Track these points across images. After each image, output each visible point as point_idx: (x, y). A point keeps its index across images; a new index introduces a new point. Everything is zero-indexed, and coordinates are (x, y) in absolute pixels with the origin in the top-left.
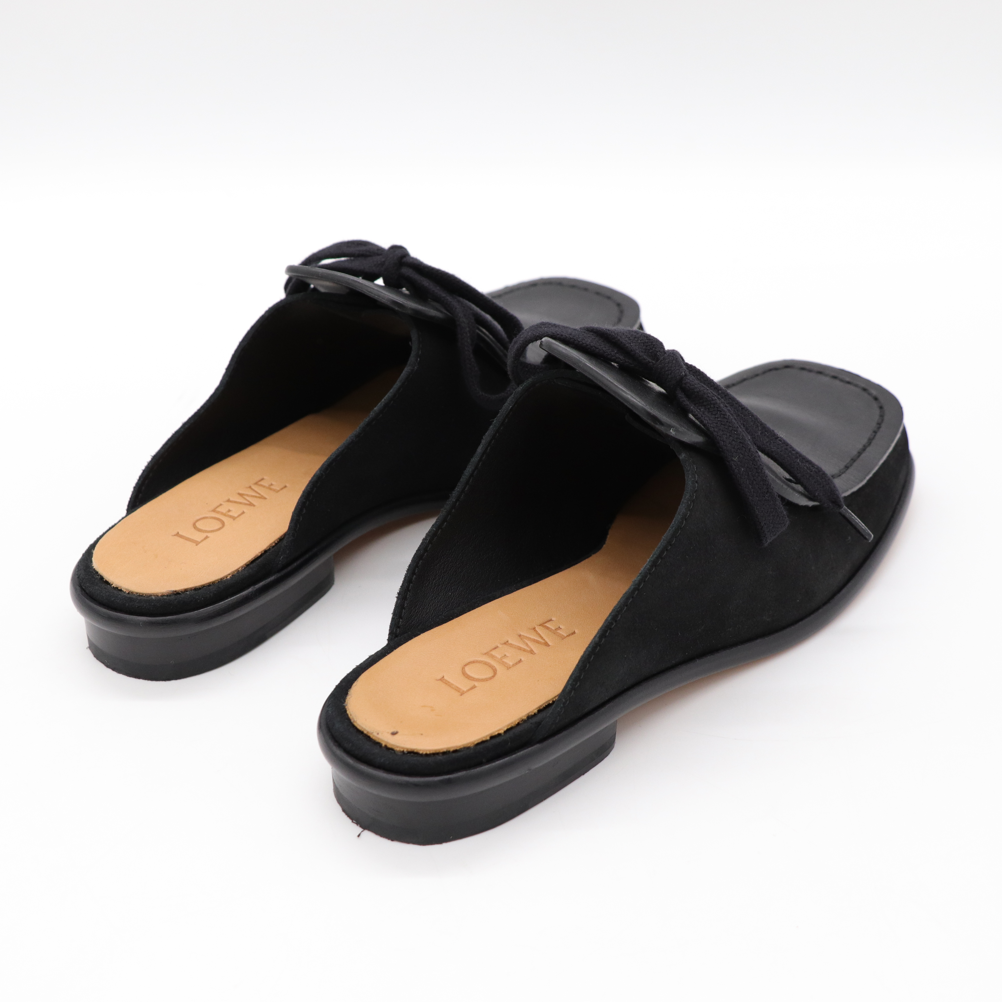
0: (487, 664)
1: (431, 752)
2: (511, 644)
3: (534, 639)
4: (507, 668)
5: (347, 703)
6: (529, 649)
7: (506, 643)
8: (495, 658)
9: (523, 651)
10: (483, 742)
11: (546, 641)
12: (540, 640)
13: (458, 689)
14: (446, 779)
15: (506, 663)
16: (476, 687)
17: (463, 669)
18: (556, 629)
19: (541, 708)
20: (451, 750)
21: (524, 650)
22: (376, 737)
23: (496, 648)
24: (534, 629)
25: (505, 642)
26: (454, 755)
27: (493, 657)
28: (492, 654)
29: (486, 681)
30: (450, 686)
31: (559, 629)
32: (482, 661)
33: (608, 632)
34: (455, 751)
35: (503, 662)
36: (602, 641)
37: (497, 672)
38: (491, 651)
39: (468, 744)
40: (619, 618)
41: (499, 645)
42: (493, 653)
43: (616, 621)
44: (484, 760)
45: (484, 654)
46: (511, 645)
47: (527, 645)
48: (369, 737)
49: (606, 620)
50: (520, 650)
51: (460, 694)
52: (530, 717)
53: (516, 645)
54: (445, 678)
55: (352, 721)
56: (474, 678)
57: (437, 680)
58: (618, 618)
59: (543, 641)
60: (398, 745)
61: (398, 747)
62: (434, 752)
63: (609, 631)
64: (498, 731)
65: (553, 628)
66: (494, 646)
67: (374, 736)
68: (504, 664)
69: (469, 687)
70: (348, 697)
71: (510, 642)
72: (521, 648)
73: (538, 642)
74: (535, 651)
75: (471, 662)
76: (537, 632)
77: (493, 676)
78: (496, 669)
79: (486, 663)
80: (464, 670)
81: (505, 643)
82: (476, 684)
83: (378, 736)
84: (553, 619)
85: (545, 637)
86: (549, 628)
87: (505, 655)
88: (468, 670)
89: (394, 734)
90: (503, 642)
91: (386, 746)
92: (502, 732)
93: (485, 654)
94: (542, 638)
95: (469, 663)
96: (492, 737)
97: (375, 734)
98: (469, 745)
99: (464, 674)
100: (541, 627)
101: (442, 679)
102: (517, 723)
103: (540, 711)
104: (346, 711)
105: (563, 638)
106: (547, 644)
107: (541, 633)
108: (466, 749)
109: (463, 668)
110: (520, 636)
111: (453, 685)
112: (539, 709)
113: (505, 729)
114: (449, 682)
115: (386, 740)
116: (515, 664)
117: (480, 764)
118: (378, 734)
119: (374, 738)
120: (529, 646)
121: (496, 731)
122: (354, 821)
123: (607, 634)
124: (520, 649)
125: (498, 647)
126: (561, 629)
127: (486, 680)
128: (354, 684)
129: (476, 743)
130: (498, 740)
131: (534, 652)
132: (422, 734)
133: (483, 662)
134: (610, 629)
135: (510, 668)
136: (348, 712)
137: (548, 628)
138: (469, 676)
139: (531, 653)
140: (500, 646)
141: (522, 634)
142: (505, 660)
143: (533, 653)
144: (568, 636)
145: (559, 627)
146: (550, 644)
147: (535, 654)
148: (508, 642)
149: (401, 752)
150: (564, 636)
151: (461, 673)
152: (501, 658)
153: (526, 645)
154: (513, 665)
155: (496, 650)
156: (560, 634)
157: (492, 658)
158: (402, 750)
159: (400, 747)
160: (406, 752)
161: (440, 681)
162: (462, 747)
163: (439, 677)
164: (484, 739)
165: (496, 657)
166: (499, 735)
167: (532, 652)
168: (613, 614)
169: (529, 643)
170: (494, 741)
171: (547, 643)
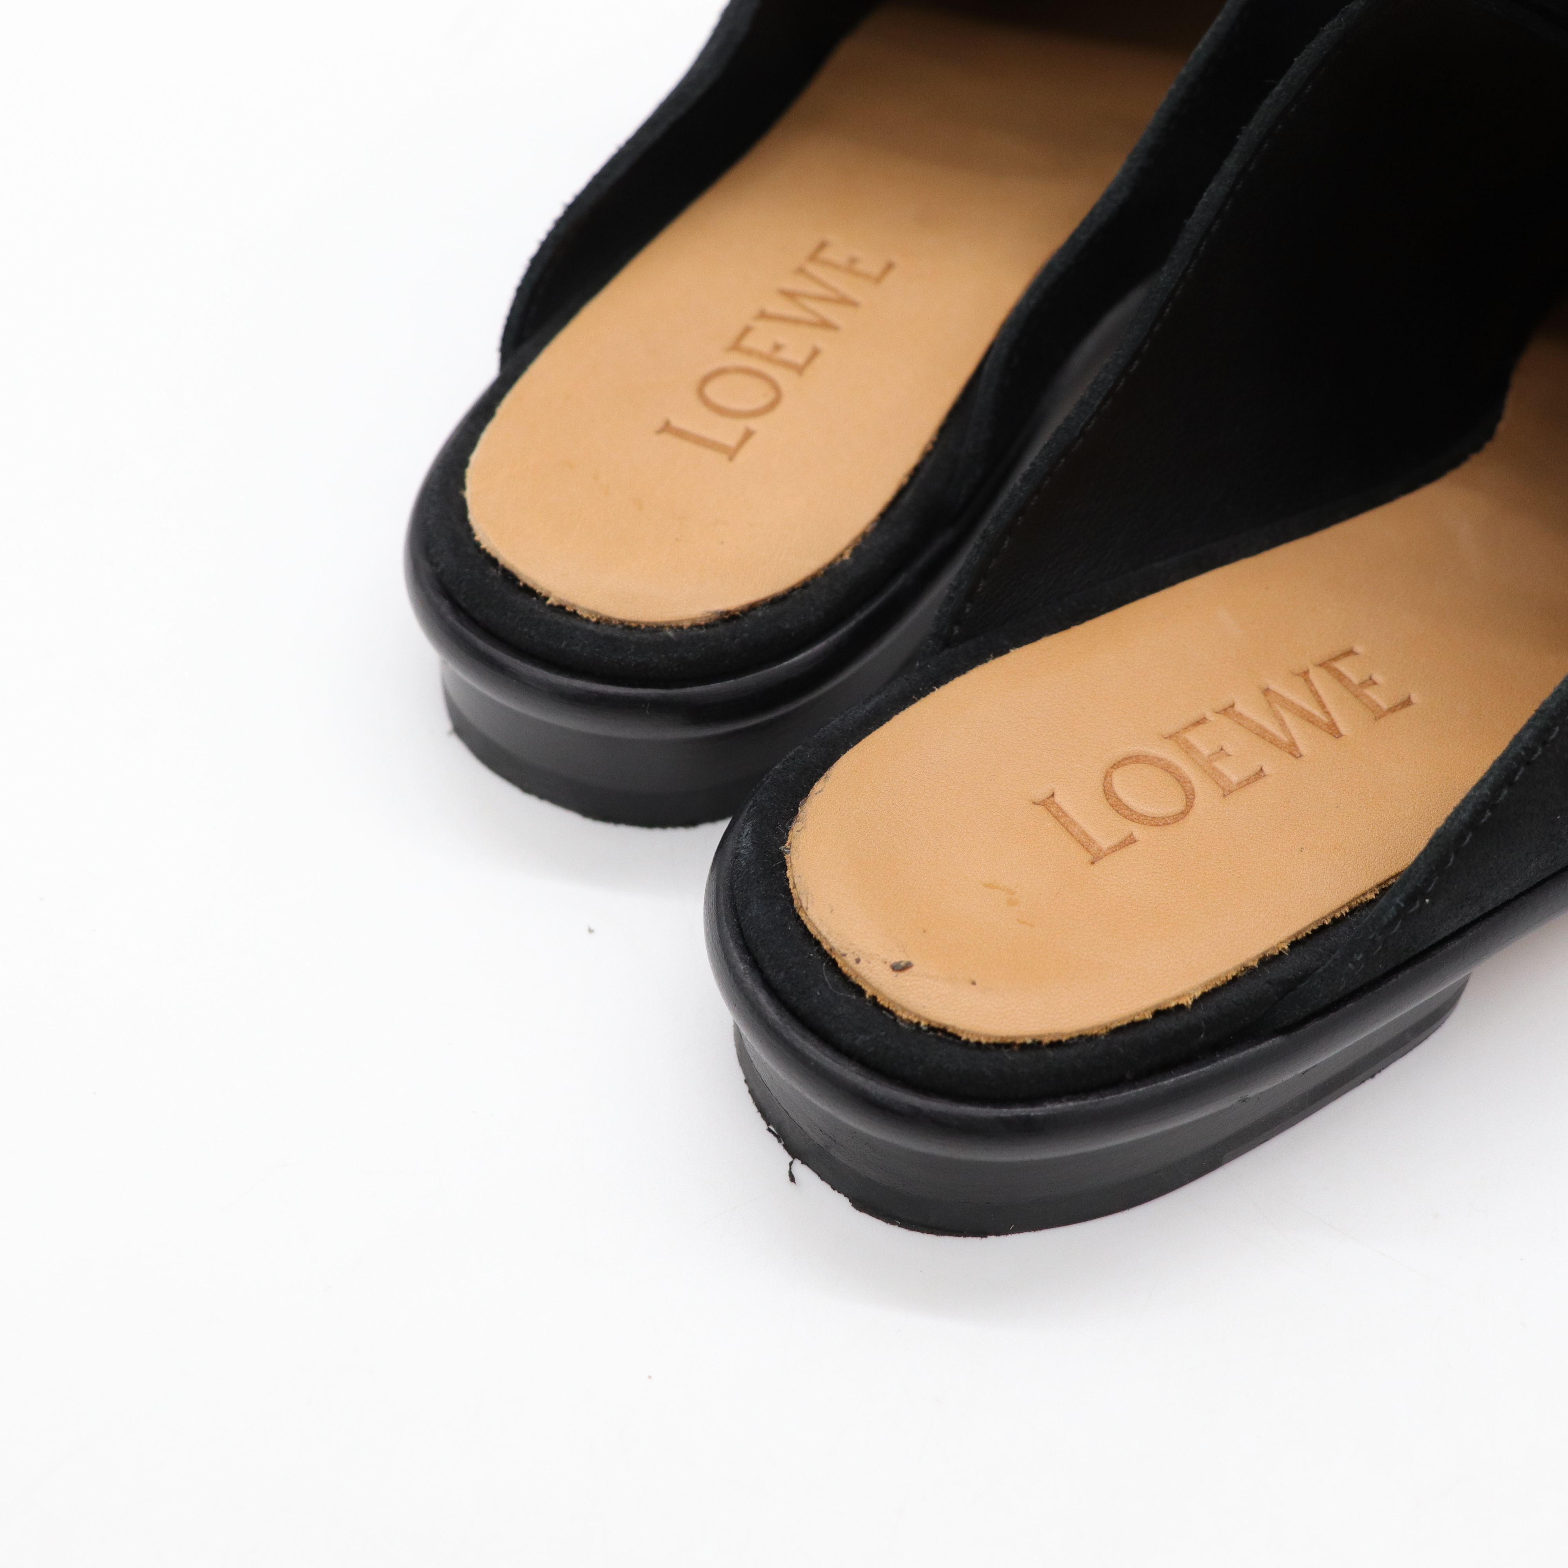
0: (1171, 770)
1: (992, 1041)
2: (1240, 715)
3: (1303, 709)
4: (1221, 792)
5: (790, 844)
6: (1286, 740)
7: (1228, 710)
8: (1194, 756)
9: (1271, 742)
10: (1133, 1025)
11: (1332, 720)
12: (1317, 712)
13: (1085, 842)
14: (1019, 1118)
15: (1222, 775)
16: (1135, 841)
17: (1105, 778)
18: (1363, 684)
19: (1300, 937)
20: (1046, 1040)
21: (1273, 741)
22: (851, 968)
23: (1200, 722)
24: (1305, 674)
25: (1227, 706)
26: (1051, 1053)
27: (1189, 749)
28: (1187, 741)
29: (1164, 824)
30: (1067, 828)
31: (1369, 685)
32: (1160, 760)
33: (1520, 773)
34: (1056, 1045)
35: (1214, 769)
36: (1499, 796)
37: (1196, 801)
38: (1186, 728)
39: (1093, 1028)
40: (1553, 737)
41: (1210, 716)
42: (1192, 737)
43: (1544, 743)
44: (1128, 1076)
45: (1166, 738)
46: (1240, 720)
47: (1282, 724)
48: (834, 963)
49: (1518, 738)
50: (1263, 738)
51: (1089, 857)
52: (1266, 961)
53: (1252, 721)
54: (1058, 799)
55: (796, 904)
56: (1131, 810)
57: (1034, 803)
58: (1551, 735)
59: (1325, 719)
60: (905, 1004)
61: (904, 1010)
62: (998, 1041)
63: (1522, 769)
64: (1178, 997)
65: (1356, 680)
66: (1194, 716)
67: (846, 964)
68: (1216, 777)
69: (1115, 841)
70: (796, 826)
71: (1238, 708)
72: (1267, 731)
73: (1310, 719)
74: (1303, 749)
75: (1131, 757)
76: (1312, 685)
77: (1184, 813)
78: (1193, 790)
79: (1168, 768)
80: (1108, 779)
81: (1225, 710)
82: (1137, 830)
83: (855, 966)
84: (1358, 649)
85: (1330, 707)
86: (1345, 677)
87: (1222, 749)
88: (1120, 782)
89: (899, 968)
90: (1221, 708)
91: (874, 998)
92: (1188, 1001)
93: (1170, 737)
94: (1323, 706)
95: (1126, 759)
96: (1159, 1014)
97: (850, 959)
98: (1095, 1032)
99: (1108, 792)
100: (1322, 672)
101: (1048, 803)
102: (1230, 978)
103: (1296, 944)
104: (784, 867)
105: (1379, 715)
106: (1333, 731)
107: (1321, 692)
108: (1084, 1040)
109: (1107, 776)
110: (1266, 691)
111: (1075, 824)
112: (1294, 939)
113: (1198, 994)
114: (1065, 815)
115: (876, 985)
116: (1245, 783)
117: (1116, 1083)
118: (858, 961)
119: (845, 969)
120: (1286, 727)
121: (1174, 999)
122: (771, 1128)
123: (1517, 778)
124: (1262, 733)
125: (1205, 718)
126: (1375, 683)
127: (1163, 821)
128: (818, 786)
129: (1113, 1026)
130: (1172, 1024)
131: (1297, 749)
132: (974, 983)
133: (1162, 763)
134: (1528, 764)
135: (1231, 792)
136: (789, 874)
137: (1340, 677)
138: (1120, 801)
139: (1290, 753)
140: (1211, 719)
141: (1274, 686)
142: (1218, 765)
143: (1295, 753)
144: (1393, 710)
145: (1370, 679)
146: (1343, 729)
147: (1301, 756)
148: (1233, 706)
149: (911, 1023)
150: (1381, 709)
151: (1101, 788)
152: (1210, 756)
153: (1280, 725)
154: (1239, 784)
155: (1200, 728)
156: (1372, 701)
157: (1187, 752)
158: (915, 1020)
159: (910, 1013)
160: (925, 1028)
161: (1041, 808)
162: (1075, 1035)
163: (1041, 793)
164: (1137, 1018)
165: (1198, 752)
166: (1180, 1008)
167: (1292, 750)
168: (1538, 723)
169: (1287, 717)
170: (1163, 1025)
171: (1334, 724)
